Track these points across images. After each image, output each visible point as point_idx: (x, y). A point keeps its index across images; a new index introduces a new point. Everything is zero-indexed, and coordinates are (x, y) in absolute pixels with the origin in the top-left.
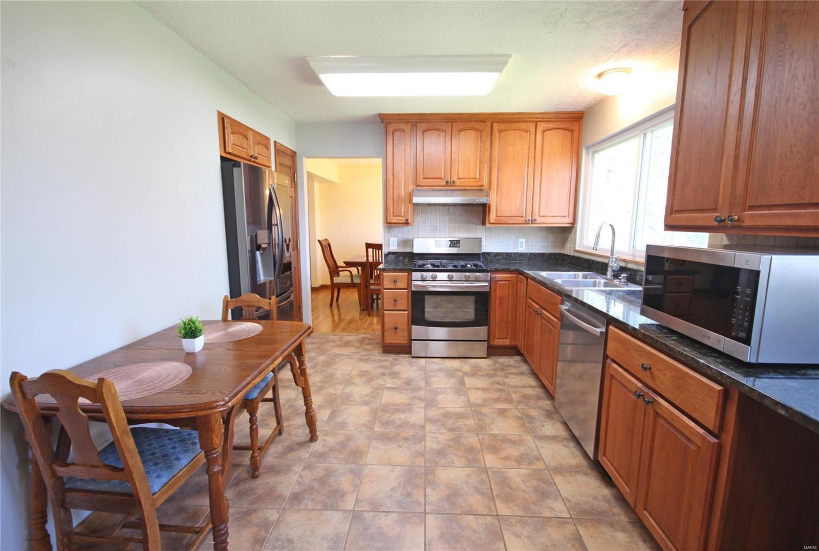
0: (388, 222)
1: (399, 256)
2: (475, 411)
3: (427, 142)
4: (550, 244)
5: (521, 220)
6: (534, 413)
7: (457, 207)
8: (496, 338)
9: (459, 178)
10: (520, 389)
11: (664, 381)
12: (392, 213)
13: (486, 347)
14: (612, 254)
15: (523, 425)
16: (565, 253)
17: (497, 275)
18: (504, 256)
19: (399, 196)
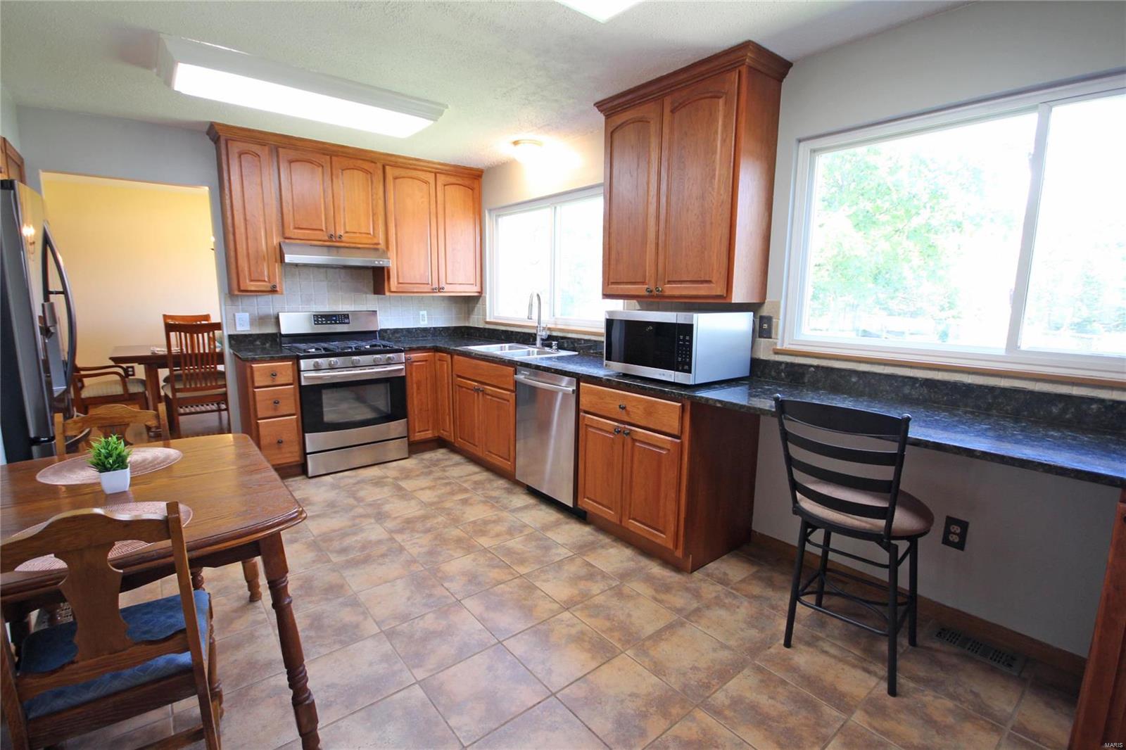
0: (242, 288)
1: (255, 340)
2: (437, 509)
3: (296, 178)
4: (454, 316)
5: (427, 288)
6: (495, 494)
7: (337, 270)
8: (417, 430)
9: (347, 232)
10: (468, 478)
11: (637, 415)
12: (247, 277)
13: (407, 445)
14: (539, 323)
15: (493, 506)
16: (471, 325)
17: (412, 355)
18: (405, 332)
19: (257, 252)
